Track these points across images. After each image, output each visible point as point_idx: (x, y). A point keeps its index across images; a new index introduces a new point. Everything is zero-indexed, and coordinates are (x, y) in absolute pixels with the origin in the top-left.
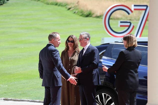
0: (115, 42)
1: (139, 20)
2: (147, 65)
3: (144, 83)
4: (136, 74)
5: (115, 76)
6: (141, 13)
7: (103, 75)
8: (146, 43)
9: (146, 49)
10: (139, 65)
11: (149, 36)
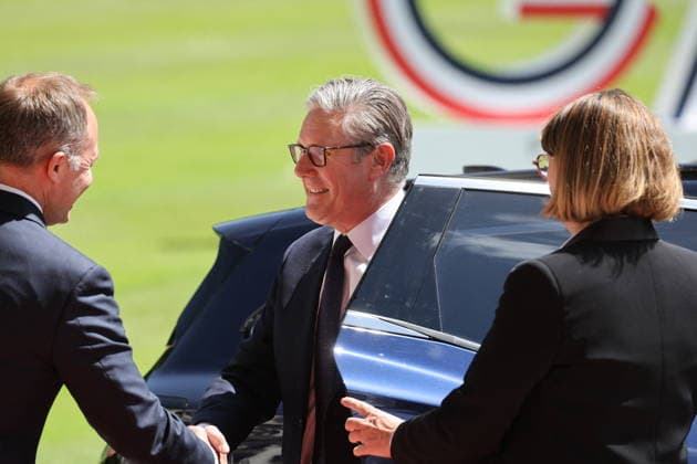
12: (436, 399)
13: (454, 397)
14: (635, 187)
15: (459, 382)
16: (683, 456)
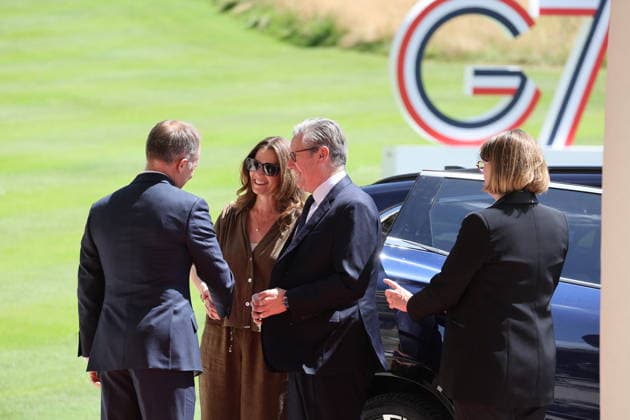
0: (448, 168)
1: (563, 62)
2: (599, 282)
3: (584, 365)
4: (541, 325)
5: (441, 329)
6: (574, 29)
7: (392, 327)
8: (592, 175)
9: (594, 204)
11: (609, 140)
14: (529, 176)
15: (439, 271)
16: (549, 308)
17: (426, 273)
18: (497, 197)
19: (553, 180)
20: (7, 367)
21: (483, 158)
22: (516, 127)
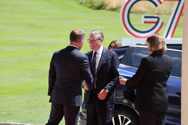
0: (137, 44)
1: (170, 14)
2: (181, 77)
3: (177, 101)
4: (164, 89)
6: (173, 4)
7: (121, 90)
8: (179, 46)
9: (180, 55)
10: (169, 77)
11: (184, 37)
12: (131, 76)
13: (134, 76)
14: (161, 47)
15: (135, 74)
16: (166, 84)
17: (131, 74)
18: (151, 53)
19: (168, 48)
20: (10, 101)
21: (147, 41)
22: (156, 33)
